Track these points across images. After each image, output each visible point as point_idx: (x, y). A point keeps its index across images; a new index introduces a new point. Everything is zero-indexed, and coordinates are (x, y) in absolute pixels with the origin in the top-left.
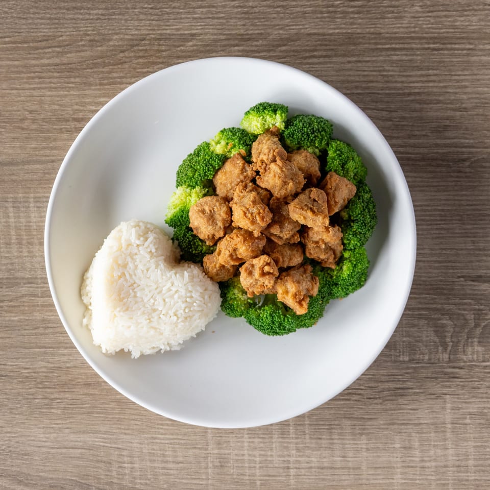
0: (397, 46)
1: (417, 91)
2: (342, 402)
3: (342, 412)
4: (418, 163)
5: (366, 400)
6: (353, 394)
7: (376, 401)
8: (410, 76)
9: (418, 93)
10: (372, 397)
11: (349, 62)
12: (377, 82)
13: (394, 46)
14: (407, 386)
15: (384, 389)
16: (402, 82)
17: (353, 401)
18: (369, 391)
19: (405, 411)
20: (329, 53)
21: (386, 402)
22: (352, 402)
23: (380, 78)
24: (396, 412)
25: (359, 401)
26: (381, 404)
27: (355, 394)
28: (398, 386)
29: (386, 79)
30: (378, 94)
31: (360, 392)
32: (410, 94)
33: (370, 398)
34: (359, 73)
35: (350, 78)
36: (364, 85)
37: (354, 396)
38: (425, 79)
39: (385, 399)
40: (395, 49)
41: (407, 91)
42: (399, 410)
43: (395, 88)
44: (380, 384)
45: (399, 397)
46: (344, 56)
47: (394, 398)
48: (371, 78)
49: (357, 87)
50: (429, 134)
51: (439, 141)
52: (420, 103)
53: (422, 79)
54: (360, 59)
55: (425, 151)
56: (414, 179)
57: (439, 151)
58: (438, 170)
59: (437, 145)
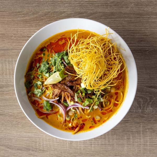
0: (127, 16)
1: (132, 30)
9: (133, 30)
11: (112, 21)
12: (120, 27)
13: (125, 16)
20: (106, 18)
36: (116, 28)
40: (126, 17)
43: (126, 29)
46: (110, 19)
48: (119, 26)
51: (139, 45)
54: (115, 20)
55: (135, 48)
59: (138, 46)
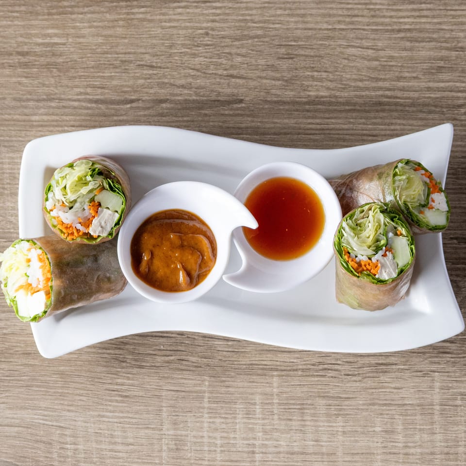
2: (316, 379)
3: (316, 390)
4: (407, 108)
5: (343, 377)
6: (329, 370)
7: (354, 378)
8: (400, 10)
10: (350, 373)
14: (391, 362)
15: (364, 364)
16: (391, 17)
17: (329, 377)
18: (347, 367)
19: (388, 390)
21: (366, 380)
22: (328, 379)
23: (366, 12)
24: (377, 390)
25: (335, 377)
26: (360, 381)
27: (331, 370)
28: (380, 362)
29: (372, 13)
30: (364, 30)
31: (336, 367)
32: (399, 31)
33: (348, 375)
34: (342, 6)
35: (331, 12)
37: (330, 371)
38: (417, 14)
39: (364, 375)
41: (395, 27)
42: (380, 388)
44: (359, 359)
45: (381, 374)
47: (375, 375)
49: (339, 22)
50: (420, 76)
52: (411, 41)
53: (414, 13)
56: (402, 127)
57: (432, 95)
58: (431, 116)
